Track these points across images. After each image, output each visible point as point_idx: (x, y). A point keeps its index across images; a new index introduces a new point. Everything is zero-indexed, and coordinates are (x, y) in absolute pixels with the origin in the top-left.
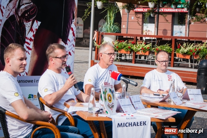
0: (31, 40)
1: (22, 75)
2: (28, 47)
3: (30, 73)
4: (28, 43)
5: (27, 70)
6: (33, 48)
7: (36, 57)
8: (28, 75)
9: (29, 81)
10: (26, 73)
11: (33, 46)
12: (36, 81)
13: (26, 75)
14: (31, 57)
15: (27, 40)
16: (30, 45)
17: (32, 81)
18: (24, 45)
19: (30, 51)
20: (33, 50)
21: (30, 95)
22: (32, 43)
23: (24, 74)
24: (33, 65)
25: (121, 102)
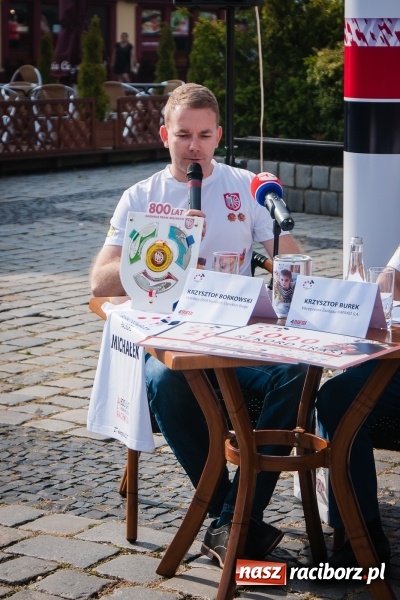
25: (198, 278)
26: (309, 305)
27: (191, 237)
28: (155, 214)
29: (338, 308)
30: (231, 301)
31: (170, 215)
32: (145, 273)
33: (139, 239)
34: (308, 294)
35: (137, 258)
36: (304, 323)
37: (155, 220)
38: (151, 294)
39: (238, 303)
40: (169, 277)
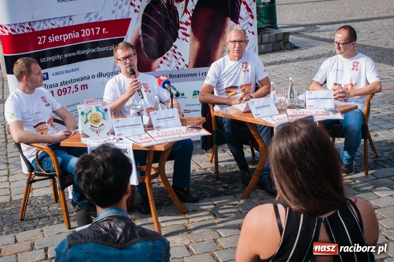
0: (187, 24)
1: (180, 68)
2: (184, 34)
3: (191, 65)
4: (184, 29)
5: (187, 62)
6: (192, 33)
7: (197, 45)
8: (189, 67)
9: (192, 75)
10: (186, 66)
11: (191, 30)
12: (201, 74)
13: (186, 68)
14: (191, 45)
15: (181, 25)
16: (186, 30)
17: (196, 75)
18: (179, 32)
19: (188, 38)
20: (192, 35)
21: (195, 91)
22: (189, 28)
23: (184, 67)
24: (195, 55)
25: (117, 122)
26: (158, 121)
27: (106, 109)
28: (89, 104)
29: (168, 119)
30: (134, 127)
31: (95, 103)
32: (92, 126)
33: (85, 114)
34: (156, 117)
35: (87, 121)
36: (160, 127)
37: (89, 106)
38: (97, 133)
39: (136, 126)
40: (102, 125)
